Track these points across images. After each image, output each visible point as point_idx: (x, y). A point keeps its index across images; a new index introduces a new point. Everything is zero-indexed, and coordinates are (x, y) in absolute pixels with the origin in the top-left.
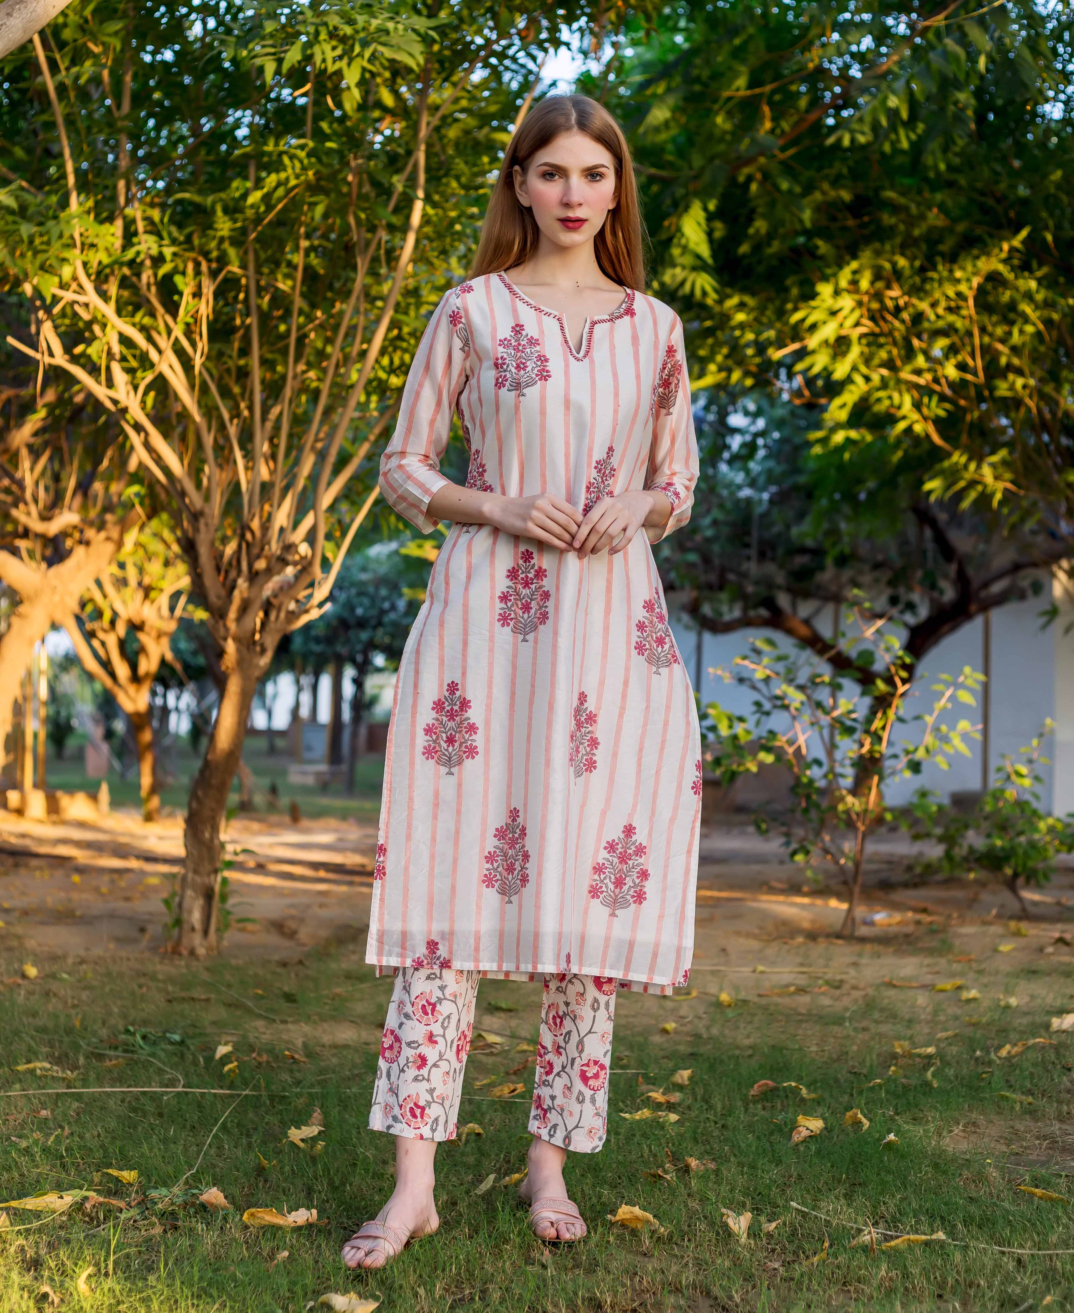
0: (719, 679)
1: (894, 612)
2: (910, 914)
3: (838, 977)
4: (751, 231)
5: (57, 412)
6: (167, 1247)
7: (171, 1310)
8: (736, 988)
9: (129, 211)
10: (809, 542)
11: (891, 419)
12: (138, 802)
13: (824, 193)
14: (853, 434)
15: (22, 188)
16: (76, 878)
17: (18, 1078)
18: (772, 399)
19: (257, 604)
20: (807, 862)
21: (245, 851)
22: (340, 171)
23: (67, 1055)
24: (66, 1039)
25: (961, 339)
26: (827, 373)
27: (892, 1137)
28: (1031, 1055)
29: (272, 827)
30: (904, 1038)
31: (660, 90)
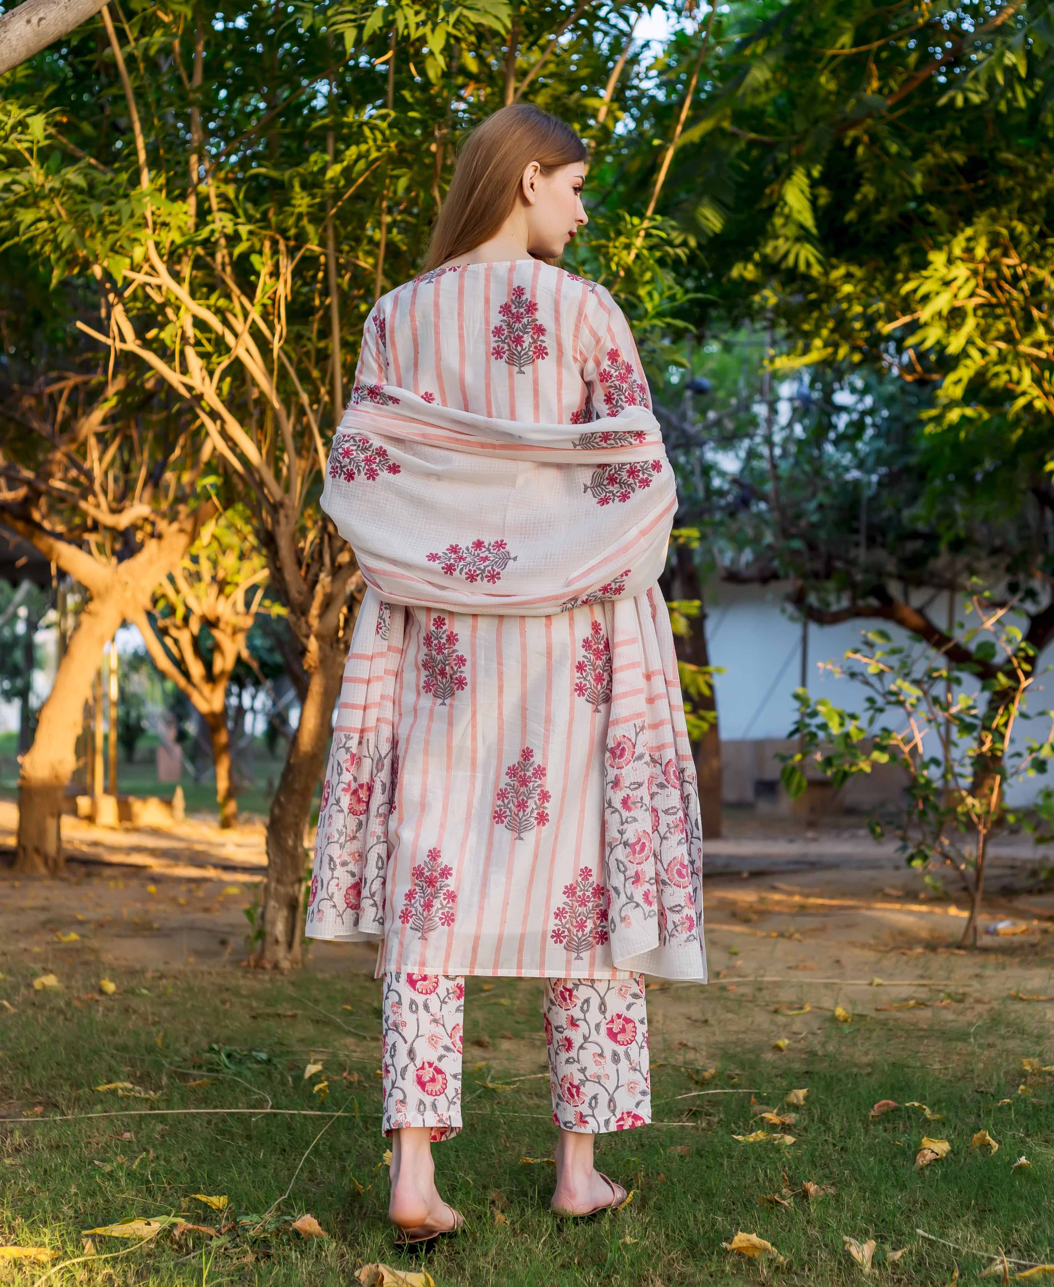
0: (830, 673)
1: (1014, 601)
2: (1035, 923)
3: (961, 990)
4: (858, 197)
5: (128, 399)
6: (260, 1276)
8: (853, 1002)
9: (202, 188)
10: (921, 526)
11: (1009, 395)
12: (215, 808)
13: (935, 156)
14: (969, 412)
15: (90, 166)
16: (152, 888)
17: (100, 1099)
18: (881, 374)
19: (341, 599)
20: (925, 868)
22: (422, 142)
23: (149, 1075)
24: (148, 1058)
26: (940, 347)
27: (1023, 1160)
30: (1033, 1055)
31: (759, 50)
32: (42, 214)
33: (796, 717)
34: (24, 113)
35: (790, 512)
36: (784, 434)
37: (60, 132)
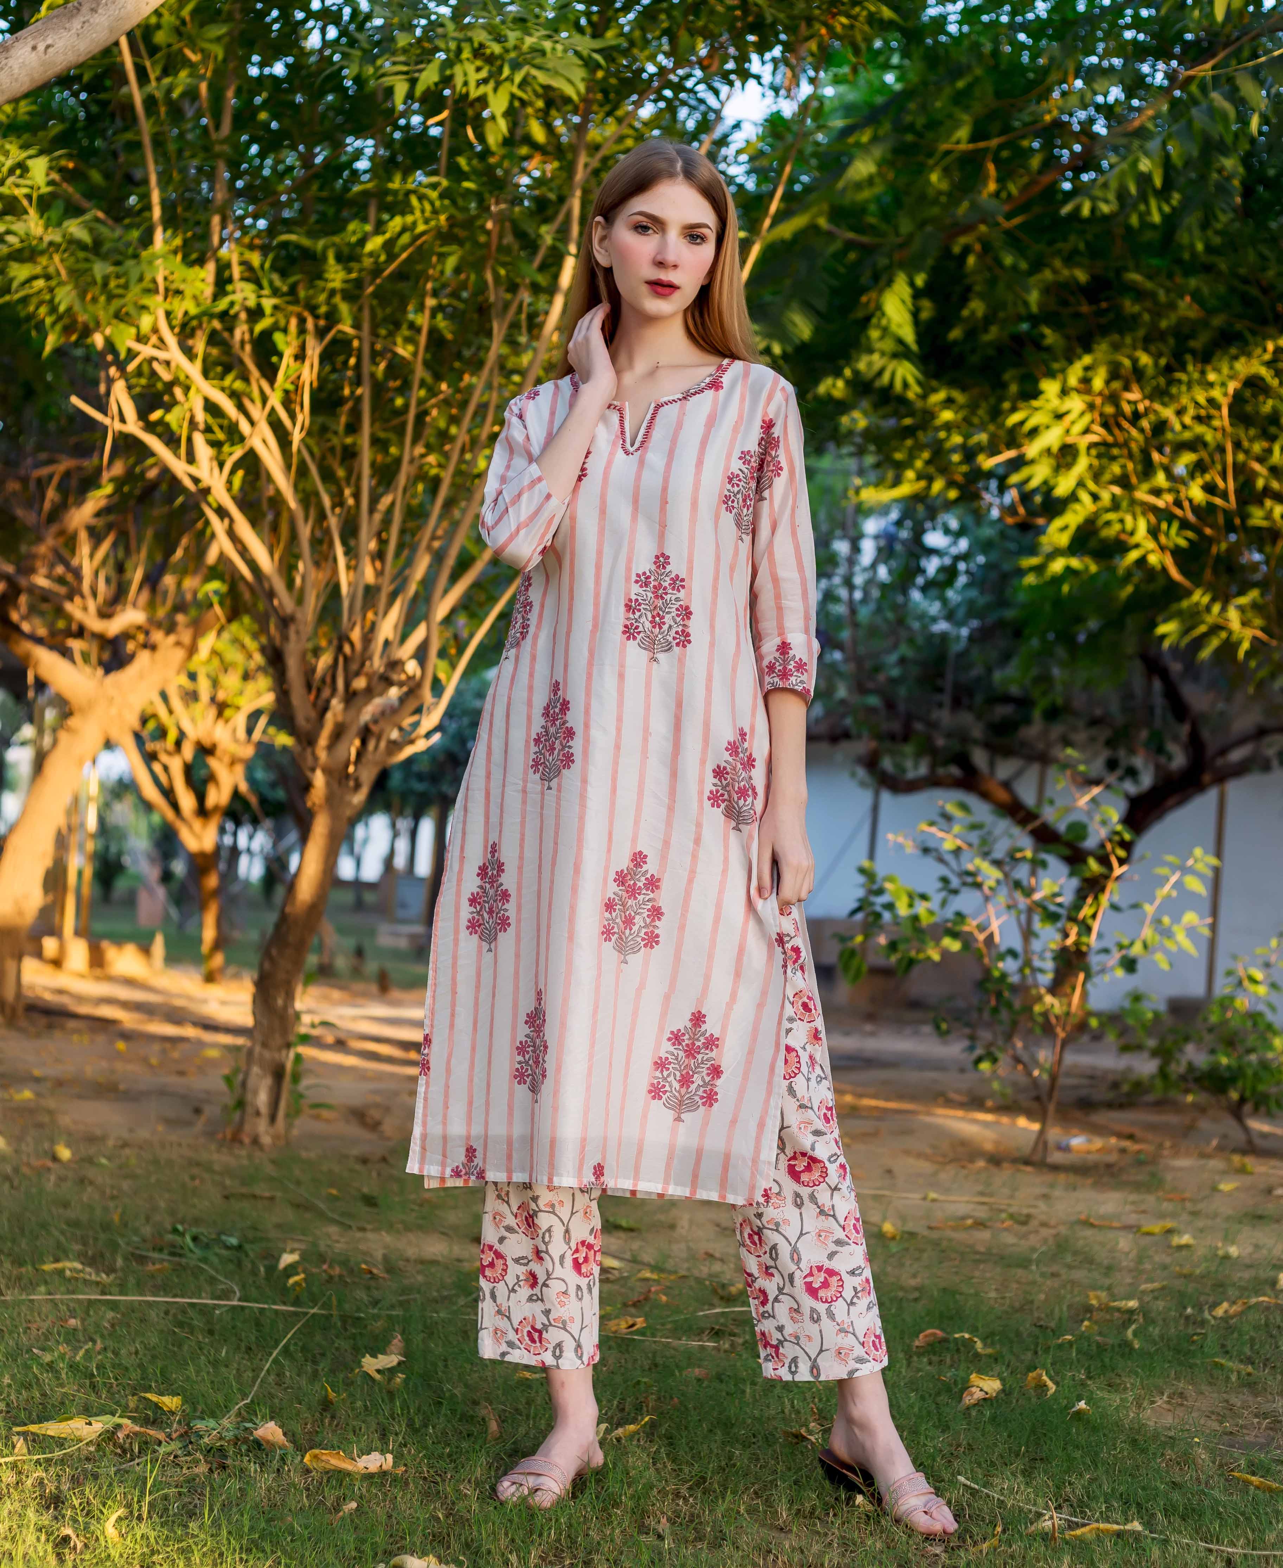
0: (900, 847)
1: (1111, 779)
2: (1113, 1141)
3: (1025, 1211)
4: (965, 313)
5: (126, 489)
6: (212, 1489)
7: (215, 1564)
8: (903, 1218)
9: (224, 252)
10: (1014, 690)
11: (1121, 547)
12: (198, 959)
13: (1055, 272)
14: (1075, 563)
15: (97, 220)
16: (121, 1045)
17: (44, 1279)
18: (979, 516)
19: (354, 730)
20: (994, 1072)
21: (325, 1024)
22: (477, 217)
23: (102, 1255)
24: (102, 1236)
25: (1211, 456)
26: (1047, 488)
27: (1082, 1405)
28: (1253, 1316)
29: (357, 997)
30: (1101, 1288)
31: (865, 138)
32: (38, 270)
33: (860, 893)
34: (24, 154)
35: (868, 664)
36: (867, 576)
37: (64, 179)
